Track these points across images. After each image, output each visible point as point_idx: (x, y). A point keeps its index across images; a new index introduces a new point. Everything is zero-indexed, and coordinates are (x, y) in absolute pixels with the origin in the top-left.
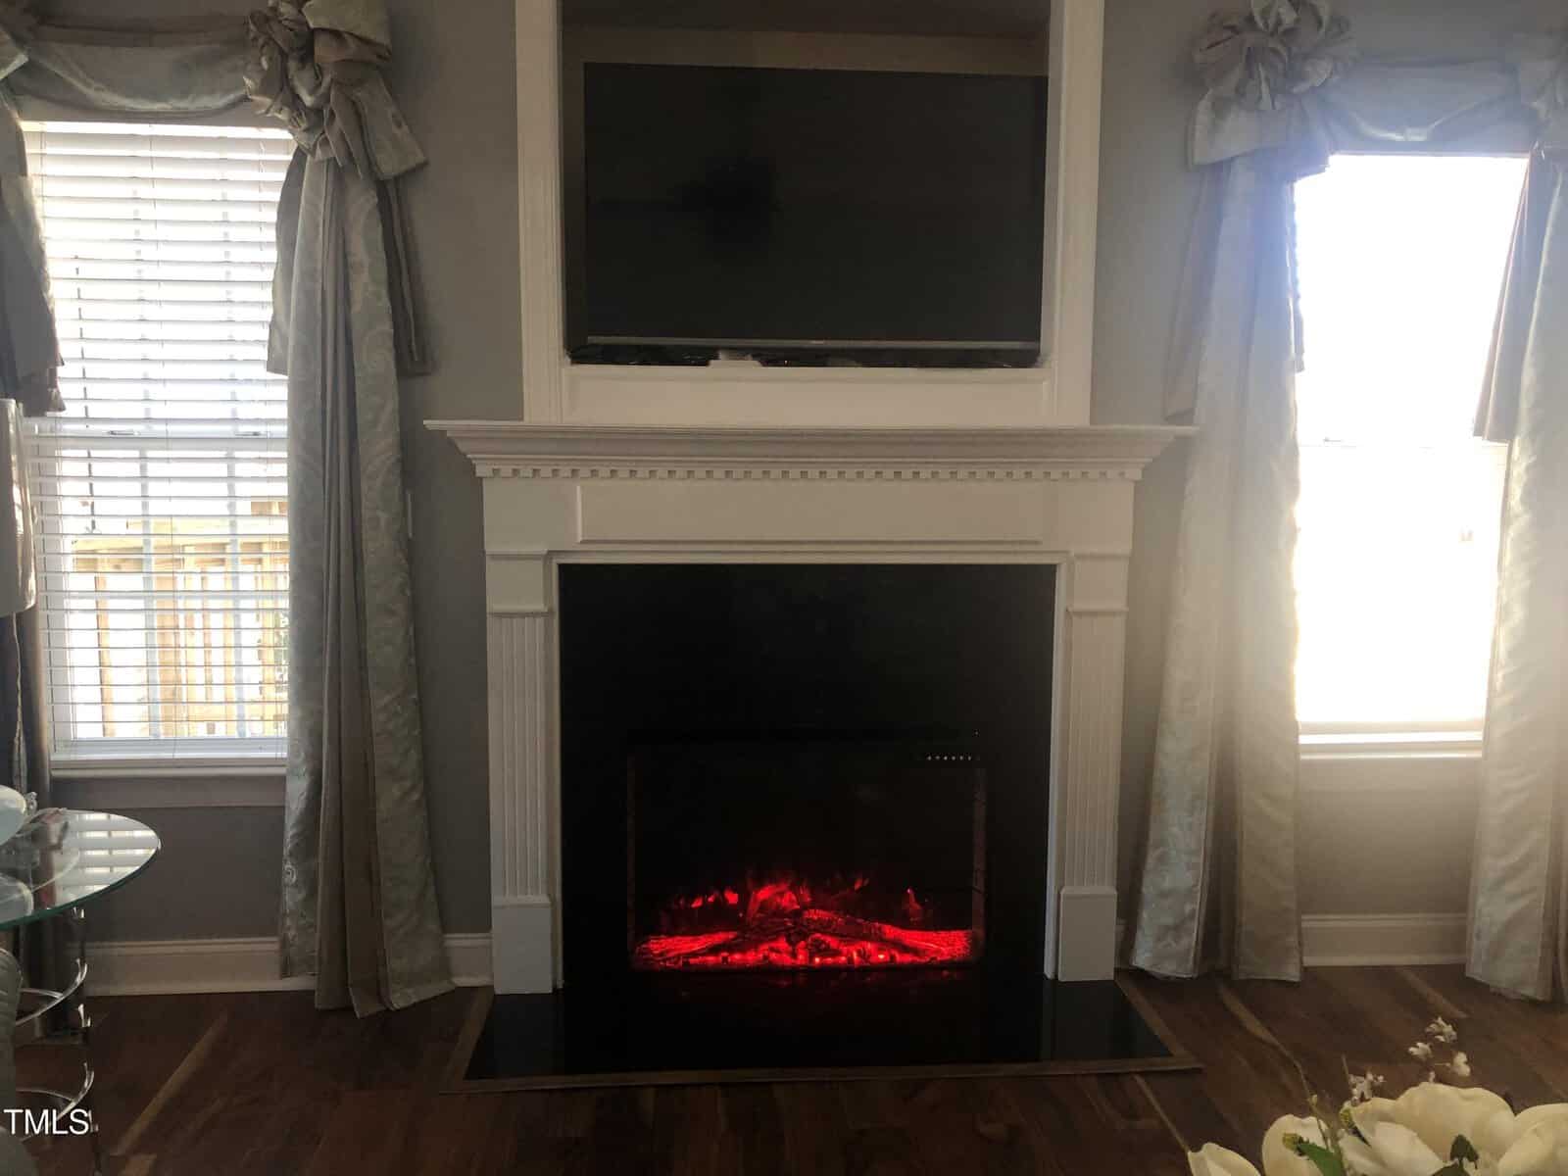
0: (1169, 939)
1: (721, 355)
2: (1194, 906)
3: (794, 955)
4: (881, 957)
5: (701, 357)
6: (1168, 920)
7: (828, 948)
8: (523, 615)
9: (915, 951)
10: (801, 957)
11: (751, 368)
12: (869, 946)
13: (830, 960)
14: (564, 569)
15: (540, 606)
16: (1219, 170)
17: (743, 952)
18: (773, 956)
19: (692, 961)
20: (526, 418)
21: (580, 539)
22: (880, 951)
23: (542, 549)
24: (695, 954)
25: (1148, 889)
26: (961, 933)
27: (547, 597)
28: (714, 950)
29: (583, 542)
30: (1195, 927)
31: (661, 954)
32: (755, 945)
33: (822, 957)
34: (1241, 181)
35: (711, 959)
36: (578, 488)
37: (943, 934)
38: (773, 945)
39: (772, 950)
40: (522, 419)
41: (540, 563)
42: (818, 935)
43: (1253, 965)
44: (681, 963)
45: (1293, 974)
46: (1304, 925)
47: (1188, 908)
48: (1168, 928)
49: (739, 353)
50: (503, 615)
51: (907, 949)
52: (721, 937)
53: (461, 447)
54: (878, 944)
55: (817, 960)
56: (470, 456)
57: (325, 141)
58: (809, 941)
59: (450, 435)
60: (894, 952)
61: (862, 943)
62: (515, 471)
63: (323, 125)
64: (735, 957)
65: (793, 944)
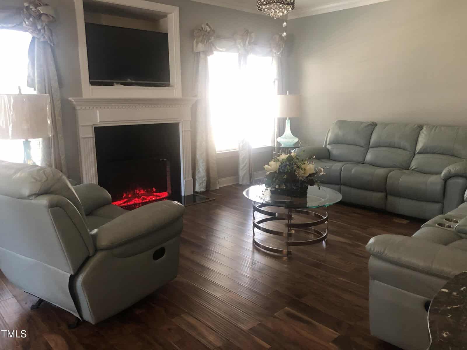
0: (201, 185)
1: (115, 84)
2: (205, 178)
3: (139, 201)
4: (154, 199)
5: (112, 84)
6: (201, 182)
7: (145, 199)
8: (88, 138)
9: (160, 196)
11: (122, 86)
13: (145, 201)
14: (95, 128)
15: (91, 136)
16: (198, 54)
17: (129, 202)
18: (135, 202)
20: (84, 97)
21: (99, 121)
22: (153, 198)
23: (91, 124)
24: (121, 204)
25: (197, 177)
26: (166, 192)
27: (93, 135)
28: (125, 203)
29: (100, 122)
30: (205, 182)
32: (131, 200)
34: (202, 56)
35: (124, 205)
36: (98, 112)
37: (163, 193)
38: (135, 200)
39: (135, 201)
40: (82, 97)
41: (91, 127)
42: (143, 196)
43: (212, 188)
45: (218, 188)
46: (219, 181)
47: (204, 179)
48: (201, 183)
49: (117, 83)
50: (84, 138)
51: (158, 196)
52: (125, 200)
53: (74, 103)
54: (153, 196)
55: (143, 201)
56: (76, 105)
57: (44, 38)
58: (142, 198)
59: (73, 100)
60: (156, 197)
61: (150, 197)
62: (85, 108)
63: (41, 34)
64: (128, 203)
65: (138, 199)
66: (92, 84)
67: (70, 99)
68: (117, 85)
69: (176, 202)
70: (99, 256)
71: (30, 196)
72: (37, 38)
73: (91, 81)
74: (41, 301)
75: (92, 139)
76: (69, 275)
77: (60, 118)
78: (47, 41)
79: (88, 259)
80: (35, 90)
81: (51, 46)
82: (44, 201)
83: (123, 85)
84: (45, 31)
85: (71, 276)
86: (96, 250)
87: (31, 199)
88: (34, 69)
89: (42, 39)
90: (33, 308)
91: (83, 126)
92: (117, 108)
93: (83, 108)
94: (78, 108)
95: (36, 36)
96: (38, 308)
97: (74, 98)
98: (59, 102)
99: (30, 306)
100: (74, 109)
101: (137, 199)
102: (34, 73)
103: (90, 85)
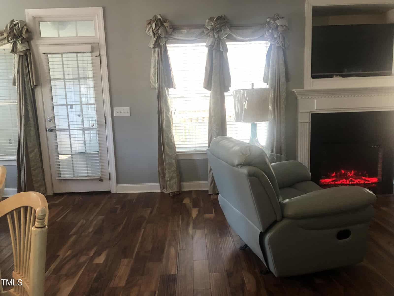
1: (334, 76)
3: (346, 182)
4: (362, 182)
5: (331, 77)
7: (353, 181)
8: (305, 123)
9: (368, 181)
10: (348, 182)
11: (341, 78)
12: (360, 180)
13: (353, 183)
14: (312, 114)
15: (308, 121)
17: (337, 181)
18: (343, 182)
19: (329, 183)
20: (305, 88)
21: (316, 108)
22: (362, 181)
23: (309, 111)
24: (329, 182)
26: (376, 178)
27: (309, 120)
28: (333, 181)
29: (316, 110)
31: (323, 182)
32: (339, 180)
33: (351, 182)
35: (332, 183)
36: (316, 101)
37: (373, 178)
38: (342, 180)
39: (343, 181)
40: (303, 88)
41: (308, 113)
42: (351, 178)
44: (327, 184)
49: (337, 75)
50: (301, 123)
51: (367, 181)
52: (334, 179)
53: (296, 94)
54: (361, 180)
55: (351, 183)
56: (298, 95)
57: (278, 43)
58: (349, 179)
59: (296, 92)
60: (364, 181)
61: (358, 180)
62: (305, 98)
63: (277, 40)
64: (336, 183)
65: (347, 180)
66: (313, 77)
67: (294, 90)
68: (336, 77)
69: (367, 190)
70: (285, 222)
71: (238, 165)
72: (274, 45)
73: (313, 74)
74: (246, 246)
75: (308, 124)
76: (260, 232)
77: (284, 106)
78: (280, 46)
79: (275, 222)
80: (268, 85)
81: (283, 49)
82: (245, 170)
83: (342, 76)
84: (279, 38)
85: (261, 232)
86: (283, 217)
87: (238, 167)
88: (268, 69)
89: (277, 45)
90: (241, 248)
91: (301, 113)
92: (333, 98)
93: (303, 98)
94: (299, 98)
95: (273, 43)
96: (244, 250)
97: (296, 90)
98: (285, 93)
99: (240, 247)
100: (296, 98)
101: (344, 180)
102: (268, 72)
103: (312, 78)
